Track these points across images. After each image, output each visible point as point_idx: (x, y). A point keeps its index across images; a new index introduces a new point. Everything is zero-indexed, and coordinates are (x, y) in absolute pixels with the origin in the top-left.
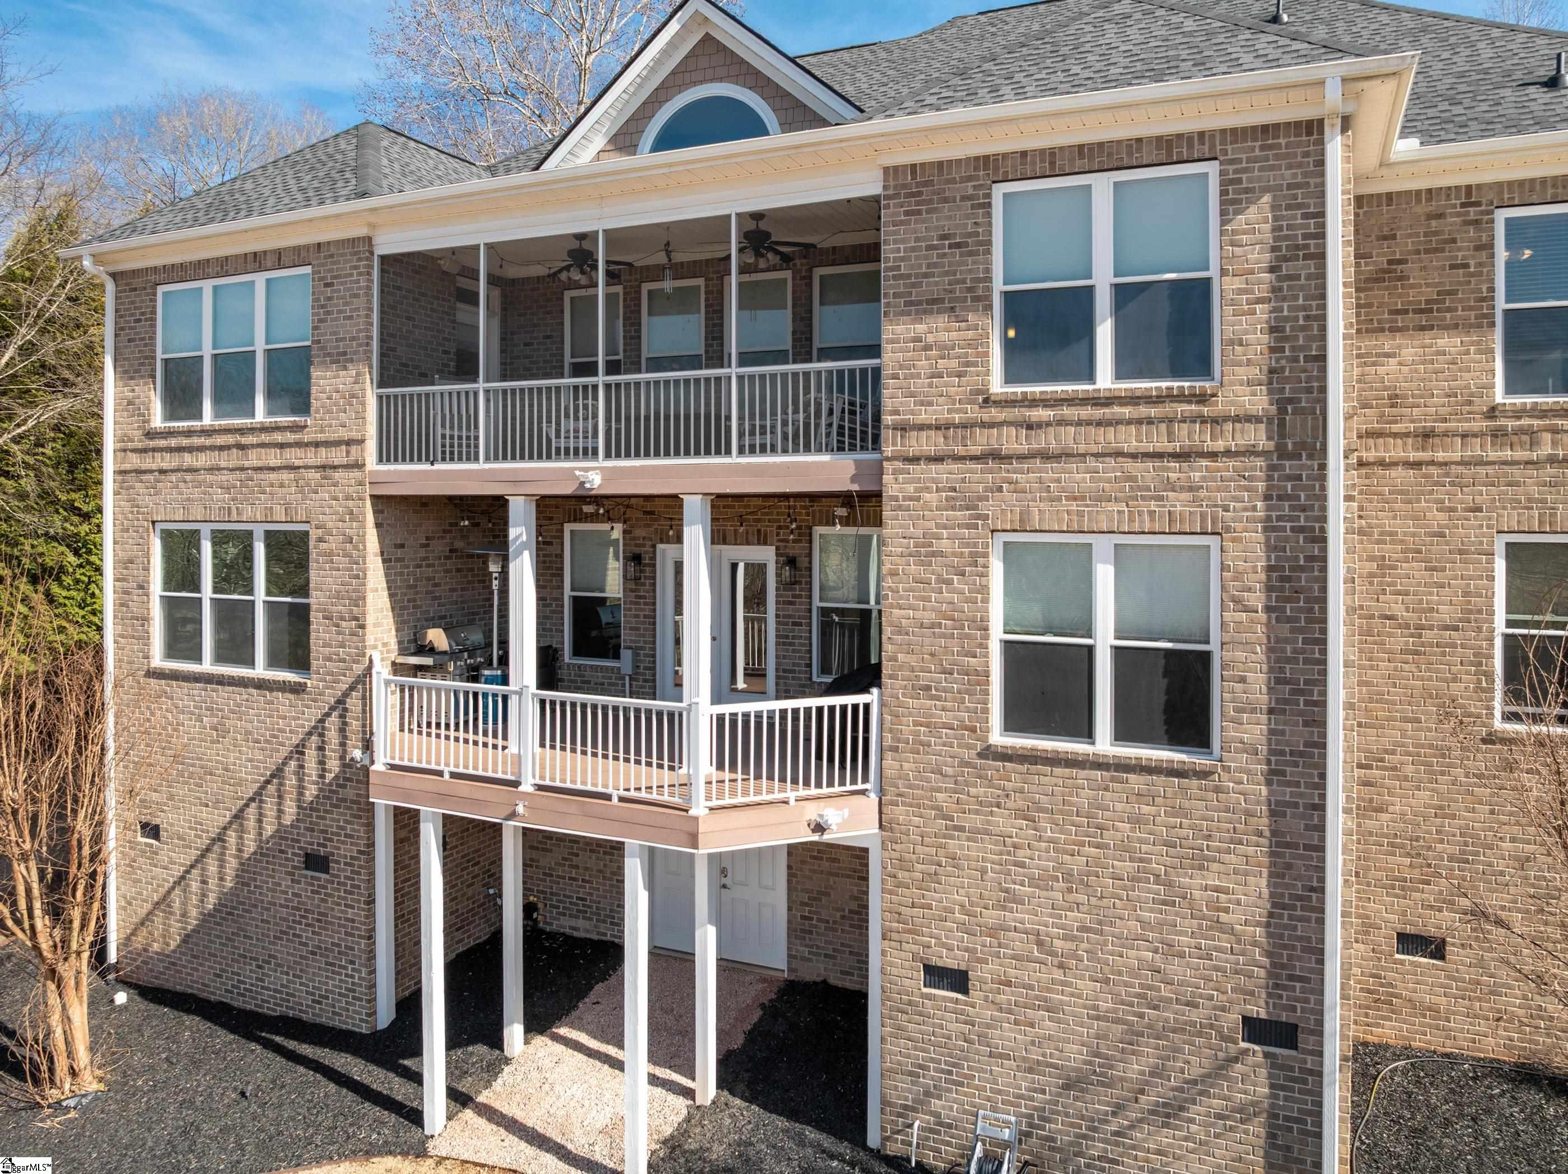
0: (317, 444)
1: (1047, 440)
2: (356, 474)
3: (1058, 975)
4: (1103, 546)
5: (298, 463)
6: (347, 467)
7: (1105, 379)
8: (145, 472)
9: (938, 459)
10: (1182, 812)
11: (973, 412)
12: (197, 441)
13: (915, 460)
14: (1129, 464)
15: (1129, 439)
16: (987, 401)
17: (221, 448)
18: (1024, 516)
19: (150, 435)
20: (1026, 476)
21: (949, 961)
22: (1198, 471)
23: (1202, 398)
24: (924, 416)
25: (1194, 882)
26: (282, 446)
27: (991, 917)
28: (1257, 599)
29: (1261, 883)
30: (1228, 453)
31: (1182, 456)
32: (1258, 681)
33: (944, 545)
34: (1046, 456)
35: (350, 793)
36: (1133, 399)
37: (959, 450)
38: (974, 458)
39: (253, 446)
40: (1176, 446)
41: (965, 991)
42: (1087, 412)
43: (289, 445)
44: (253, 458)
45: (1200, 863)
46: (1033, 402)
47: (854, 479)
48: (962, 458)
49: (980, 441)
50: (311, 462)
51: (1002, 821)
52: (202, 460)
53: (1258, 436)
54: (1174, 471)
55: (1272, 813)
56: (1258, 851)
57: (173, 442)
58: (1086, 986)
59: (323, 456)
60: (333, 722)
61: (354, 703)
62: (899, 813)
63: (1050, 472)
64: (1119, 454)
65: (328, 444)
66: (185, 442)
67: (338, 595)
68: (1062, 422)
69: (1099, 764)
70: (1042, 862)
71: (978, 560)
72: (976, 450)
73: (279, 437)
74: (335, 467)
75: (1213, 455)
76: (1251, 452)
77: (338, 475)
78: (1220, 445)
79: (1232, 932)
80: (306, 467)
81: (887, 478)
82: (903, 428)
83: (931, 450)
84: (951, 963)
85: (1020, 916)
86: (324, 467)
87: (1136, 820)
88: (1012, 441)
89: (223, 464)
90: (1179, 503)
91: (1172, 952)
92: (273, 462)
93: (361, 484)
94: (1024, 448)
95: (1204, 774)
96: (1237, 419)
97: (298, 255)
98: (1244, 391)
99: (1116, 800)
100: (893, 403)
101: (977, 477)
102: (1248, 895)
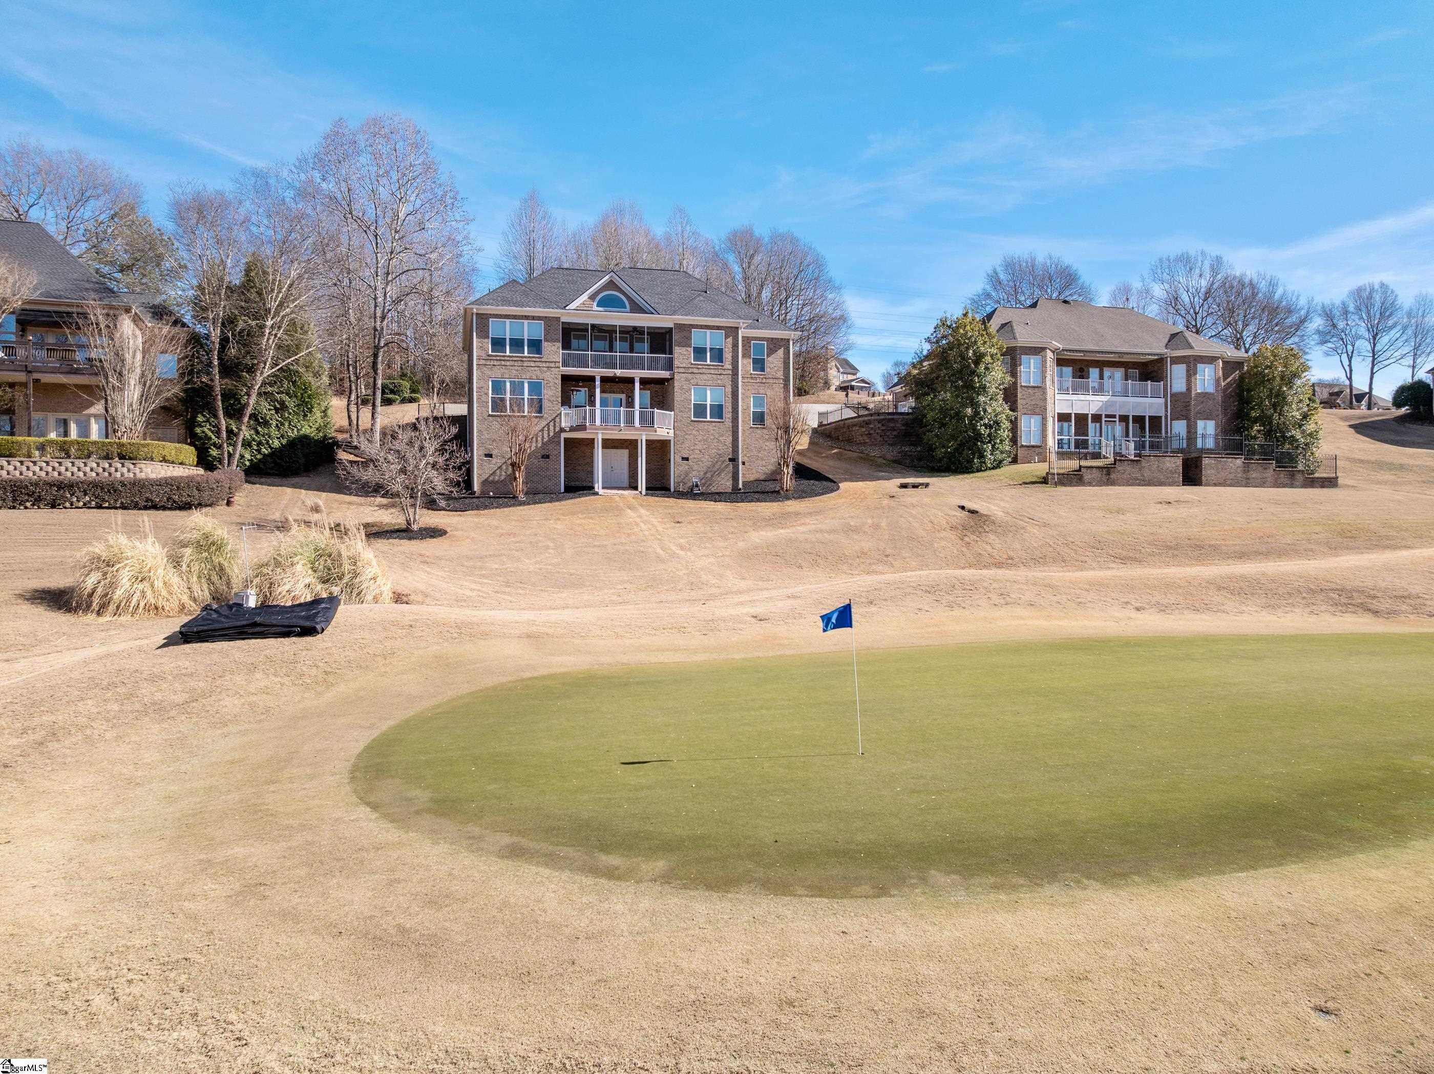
0: (545, 362)
1: (700, 371)
2: (557, 369)
3: (703, 456)
4: (708, 388)
5: (538, 365)
6: (554, 368)
7: (708, 362)
8: (487, 365)
9: (683, 373)
10: (720, 428)
11: (689, 366)
12: (505, 358)
13: (680, 373)
15: (712, 372)
16: (692, 364)
17: (514, 361)
18: (697, 383)
19: (489, 356)
20: (698, 376)
21: (686, 456)
22: (722, 377)
23: (722, 366)
24: (681, 366)
25: (721, 439)
26: (534, 361)
27: (692, 448)
28: (730, 397)
29: (731, 438)
30: (726, 374)
31: (720, 374)
32: (730, 408)
33: (685, 387)
35: (556, 440)
36: (713, 365)
37: (687, 371)
38: (689, 373)
39: (525, 361)
41: (688, 461)
42: (706, 367)
43: (536, 361)
44: (526, 364)
45: (722, 436)
46: (699, 365)
47: (669, 376)
48: (687, 373)
49: (690, 371)
50: (544, 366)
51: (694, 432)
52: (508, 363)
53: (730, 372)
54: (719, 377)
55: (732, 427)
56: (730, 433)
57: (496, 358)
58: (707, 457)
59: (548, 364)
60: (552, 424)
61: (557, 420)
62: (677, 432)
63: (701, 376)
64: (711, 374)
65: (549, 362)
66: (501, 358)
67: (553, 396)
68: (703, 368)
69: (709, 422)
70: (700, 438)
71: (690, 390)
73: (534, 359)
74: (551, 367)
75: (724, 374)
76: (729, 374)
77: (551, 369)
79: (727, 445)
80: (542, 367)
81: (675, 376)
82: (678, 368)
83: (682, 371)
85: (697, 447)
86: (547, 367)
87: (714, 430)
88: (695, 371)
89: (514, 364)
90: (719, 382)
91: (719, 449)
92: (532, 365)
93: (558, 371)
94: (697, 372)
95: (723, 422)
96: (727, 369)
97: (539, 318)
98: (728, 365)
99: (710, 427)
100: (676, 363)
101: (690, 376)
102: (729, 440)
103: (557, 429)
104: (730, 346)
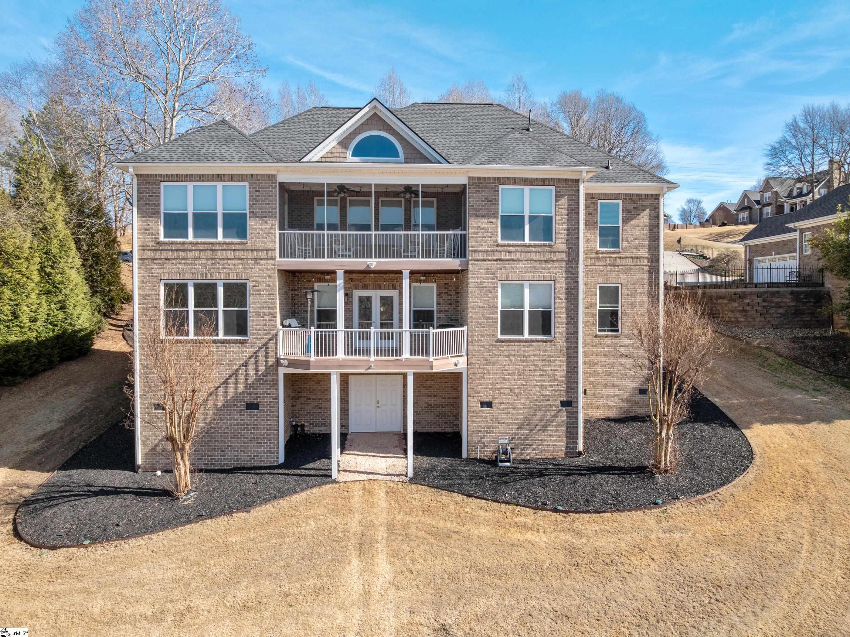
0: (252, 250)
1: (514, 256)
2: (272, 262)
3: (516, 398)
4: (526, 284)
5: (243, 257)
6: (268, 259)
7: (527, 241)
8: (156, 259)
9: (484, 260)
10: (545, 351)
11: (494, 248)
12: (186, 247)
13: (478, 260)
14: (534, 263)
15: (534, 256)
16: (498, 245)
17: (201, 250)
18: (507, 276)
19: (159, 243)
20: (508, 265)
21: (487, 400)
22: (550, 265)
23: (551, 246)
24: (480, 249)
25: (548, 369)
26: (234, 250)
27: (498, 386)
28: (563, 297)
29: (564, 367)
30: (557, 260)
31: (546, 261)
32: (564, 317)
33: (486, 284)
34: (513, 260)
35: (269, 378)
36: (535, 246)
37: (490, 258)
38: (494, 260)
39: (219, 250)
40: (544, 259)
41: (491, 407)
42: (523, 249)
43: (238, 250)
44: (219, 255)
45: (550, 364)
46: (510, 246)
47: (459, 266)
48: (490, 260)
49: (496, 256)
50: (250, 256)
51: (501, 359)
52: (190, 255)
53: (564, 256)
54: (544, 265)
55: (567, 349)
56: (564, 359)
57: (174, 247)
58: (523, 400)
59: (255, 254)
60: (262, 352)
61: (271, 345)
62: (473, 360)
63: (514, 264)
64: (531, 260)
65: (257, 250)
66: (180, 247)
67: (263, 306)
68: (517, 251)
69: (526, 341)
70: (512, 369)
71: (495, 288)
72: (495, 258)
73: (233, 247)
74: (261, 259)
75: (553, 261)
76: (562, 260)
77: (262, 262)
78: (555, 258)
79: (558, 380)
80: (247, 259)
81: (470, 266)
82: (474, 251)
83: (482, 258)
84: (488, 400)
85: (507, 384)
86: (256, 259)
87: (535, 355)
88: (504, 256)
89: (203, 257)
90: (545, 273)
91: (544, 387)
92: (230, 257)
93: (274, 265)
94: (507, 258)
95: (551, 341)
96: (559, 252)
97: (241, 178)
98: (560, 245)
99: (530, 350)
100: (472, 244)
101: (495, 266)
102: (561, 370)
103: (271, 361)
104: (564, 212)
